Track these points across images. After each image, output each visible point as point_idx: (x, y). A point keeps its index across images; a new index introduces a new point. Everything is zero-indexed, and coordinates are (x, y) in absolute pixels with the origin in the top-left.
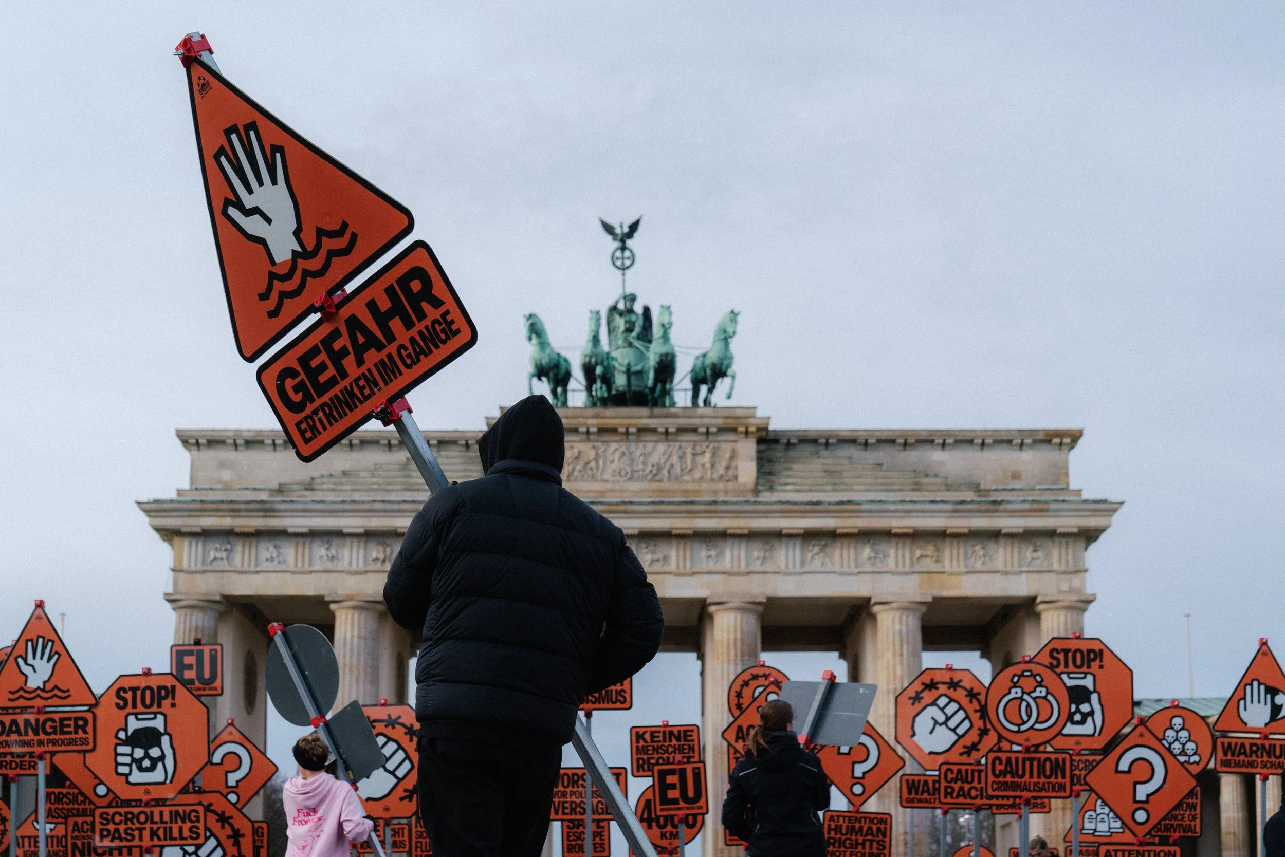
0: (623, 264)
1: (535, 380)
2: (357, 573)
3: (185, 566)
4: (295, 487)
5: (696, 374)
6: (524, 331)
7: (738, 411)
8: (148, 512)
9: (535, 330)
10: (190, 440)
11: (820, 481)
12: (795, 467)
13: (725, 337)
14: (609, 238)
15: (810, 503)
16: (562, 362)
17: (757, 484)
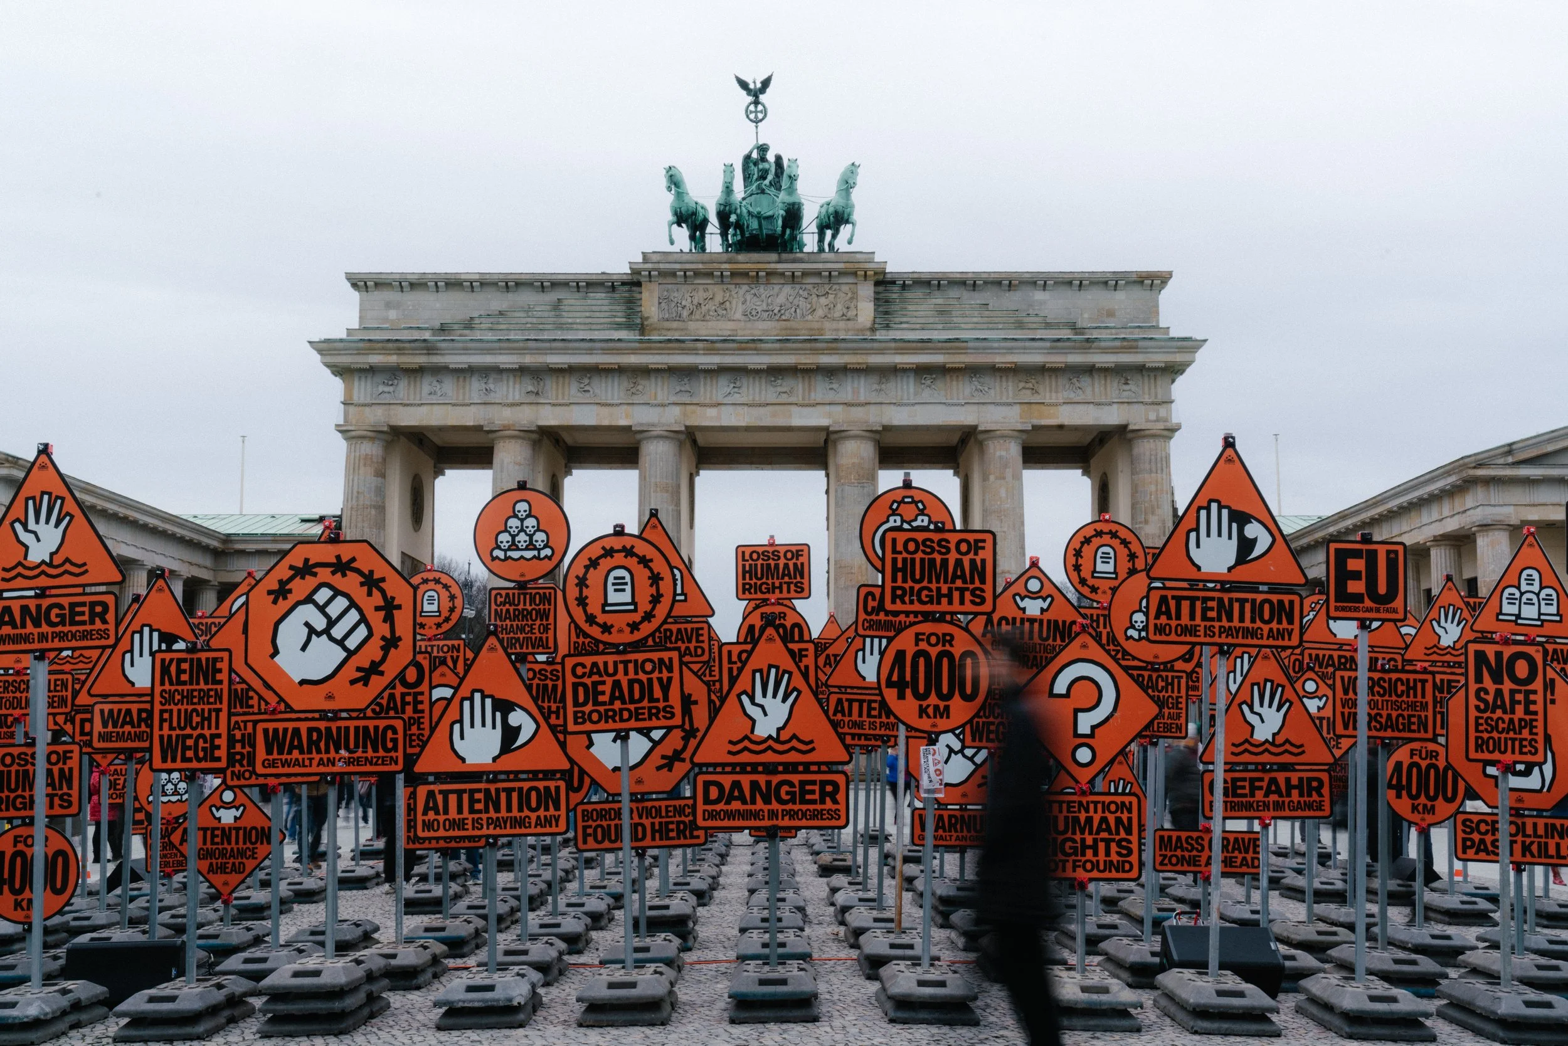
0: (756, 117)
1: (675, 226)
2: (512, 405)
3: (355, 400)
4: (456, 326)
5: (821, 220)
6: (664, 182)
7: (858, 256)
8: (320, 352)
9: (674, 181)
10: (359, 283)
11: (931, 320)
12: (910, 307)
13: (847, 185)
14: (744, 93)
15: (922, 341)
16: (699, 209)
17: (874, 323)
